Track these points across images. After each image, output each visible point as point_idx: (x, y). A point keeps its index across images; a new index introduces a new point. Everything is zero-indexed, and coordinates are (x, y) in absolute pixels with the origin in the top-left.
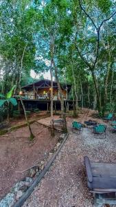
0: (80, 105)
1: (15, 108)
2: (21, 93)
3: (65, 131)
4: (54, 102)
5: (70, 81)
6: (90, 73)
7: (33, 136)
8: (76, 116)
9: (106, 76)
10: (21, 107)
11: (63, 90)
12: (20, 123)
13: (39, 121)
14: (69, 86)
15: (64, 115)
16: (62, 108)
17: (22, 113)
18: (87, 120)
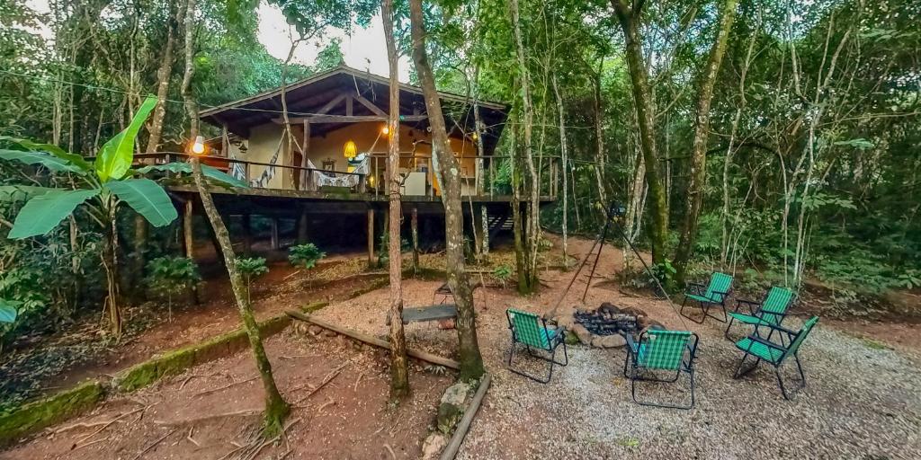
0: (550, 226)
1: (163, 241)
2: (198, 147)
3: (467, 365)
4: (407, 204)
5: (499, 88)
6: (617, 39)
7: (280, 408)
8: (527, 284)
9: (710, 57)
10: (204, 232)
11: (456, 135)
12: (198, 335)
13: (322, 317)
14: (495, 117)
15: (463, 278)
16: (454, 242)
17: (213, 270)
18: (591, 306)
